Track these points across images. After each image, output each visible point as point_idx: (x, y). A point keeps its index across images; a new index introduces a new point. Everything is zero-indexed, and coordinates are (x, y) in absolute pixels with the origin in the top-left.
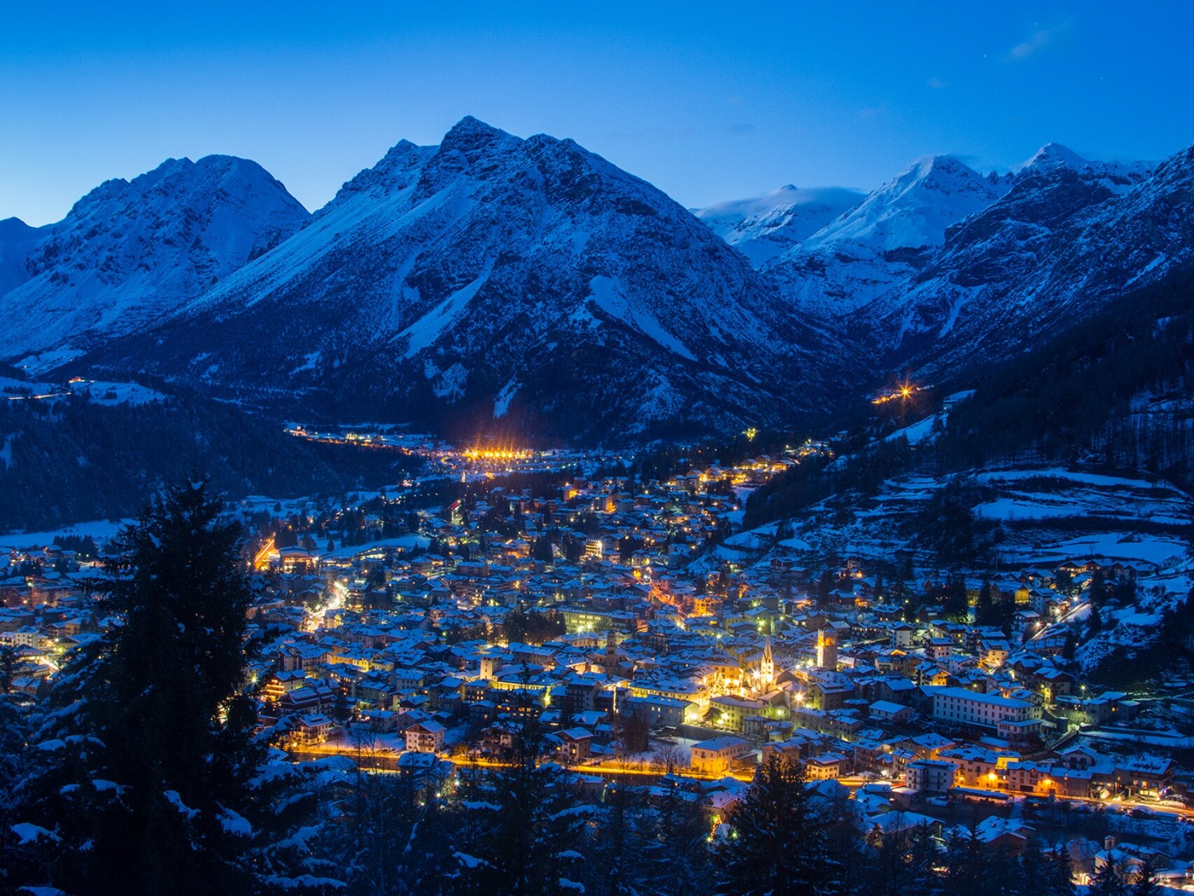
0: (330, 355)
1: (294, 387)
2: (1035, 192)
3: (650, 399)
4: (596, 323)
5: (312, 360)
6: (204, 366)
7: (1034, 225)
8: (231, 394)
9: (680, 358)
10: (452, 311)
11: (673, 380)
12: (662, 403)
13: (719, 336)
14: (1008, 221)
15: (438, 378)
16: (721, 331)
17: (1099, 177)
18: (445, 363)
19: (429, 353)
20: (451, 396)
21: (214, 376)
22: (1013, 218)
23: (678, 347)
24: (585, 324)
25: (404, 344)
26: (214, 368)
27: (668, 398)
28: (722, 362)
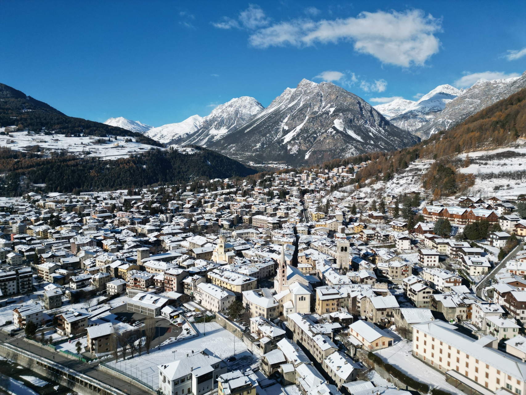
0: (263, 144)
1: (253, 152)
2: (476, 90)
3: (348, 153)
4: (334, 132)
5: (258, 145)
6: (232, 147)
7: (475, 100)
8: (237, 155)
9: (358, 141)
10: (296, 131)
11: (356, 147)
12: (352, 154)
13: (372, 135)
14: (467, 99)
15: (291, 149)
16: (373, 134)
17: (499, 83)
18: (293, 145)
19: (289, 142)
20: (294, 154)
21: (234, 150)
22: (469, 98)
23: (359, 138)
24: (331, 132)
25: (283, 141)
26: (234, 148)
27: (354, 153)
28: (372, 142)
